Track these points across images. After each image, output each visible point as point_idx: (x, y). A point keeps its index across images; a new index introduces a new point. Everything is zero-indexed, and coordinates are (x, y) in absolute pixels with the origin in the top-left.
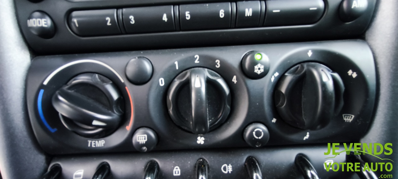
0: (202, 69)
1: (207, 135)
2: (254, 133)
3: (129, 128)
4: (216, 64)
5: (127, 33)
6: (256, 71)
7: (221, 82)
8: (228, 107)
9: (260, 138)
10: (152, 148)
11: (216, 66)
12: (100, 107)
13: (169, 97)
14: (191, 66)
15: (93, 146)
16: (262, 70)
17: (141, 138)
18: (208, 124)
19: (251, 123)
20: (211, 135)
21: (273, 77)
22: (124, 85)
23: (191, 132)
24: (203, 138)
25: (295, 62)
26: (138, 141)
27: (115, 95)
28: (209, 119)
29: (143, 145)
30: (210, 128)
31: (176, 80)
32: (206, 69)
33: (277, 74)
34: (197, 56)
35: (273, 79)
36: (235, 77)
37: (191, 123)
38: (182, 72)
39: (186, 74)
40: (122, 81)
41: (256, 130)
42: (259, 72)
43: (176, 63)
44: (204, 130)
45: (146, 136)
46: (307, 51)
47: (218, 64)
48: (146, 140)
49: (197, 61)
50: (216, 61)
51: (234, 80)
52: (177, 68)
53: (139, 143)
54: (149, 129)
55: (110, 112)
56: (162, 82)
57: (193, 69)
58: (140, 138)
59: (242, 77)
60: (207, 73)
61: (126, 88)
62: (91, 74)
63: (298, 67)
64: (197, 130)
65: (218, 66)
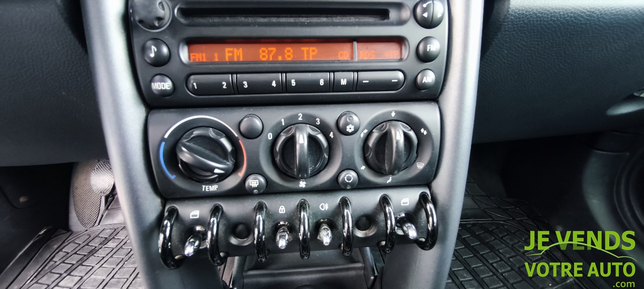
0: (305, 125)
1: (308, 180)
2: (346, 178)
3: (241, 174)
4: (317, 121)
5: (239, 94)
6: (347, 130)
7: (321, 137)
8: (326, 156)
9: (350, 182)
10: (262, 191)
11: (317, 123)
12: (217, 157)
13: (276, 148)
14: (295, 123)
15: (207, 190)
16: (353, 130)
17: (254, 182)
18: (309, 171)
19: (344, 170)
20: (311, 180)
21: (362, 133)
22: (237, 139)
23: (295, 178)
24: (305, 183)
25: (381, 121)
26: (251, 185)
27: (229, 147)
28: (311, 167)
29: (255, 188)
30: (311, 174)
31: (282, 134)
32: (308, 125)
33: (366, 131)
34: (300, 115)
35: (362, 135)
36: (332, 133)
37: (295, 170)
38: (287, 127)
39: (291, 129)
40: (236, 135)
41: (347, 176)
42: (350, 131)
43: (283, 120)
44: (305, 176)
45: (258, 181)
46: (391, 112)
47: (319, 121)
48: (258, 184)
49: (300, 119)
50: (317, 119)
51: (331, 135)
52: (283, 124)
53: (251, 186)
54: (260, 176)
55: (225, 161)
56: (270, 137)
57: (297, 125)
58: (252, 183)
59: (338, 133)
60: (309, 130)
61: (240, 141)
62: (205, 128)
63: (383, 125)
64: (300, 176)
65: (318, 123)
